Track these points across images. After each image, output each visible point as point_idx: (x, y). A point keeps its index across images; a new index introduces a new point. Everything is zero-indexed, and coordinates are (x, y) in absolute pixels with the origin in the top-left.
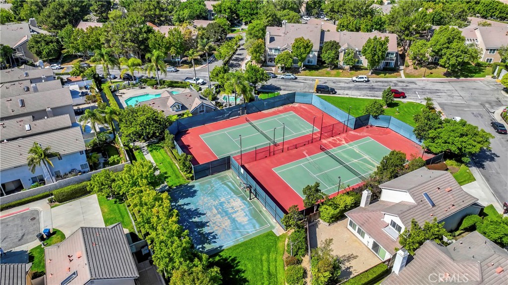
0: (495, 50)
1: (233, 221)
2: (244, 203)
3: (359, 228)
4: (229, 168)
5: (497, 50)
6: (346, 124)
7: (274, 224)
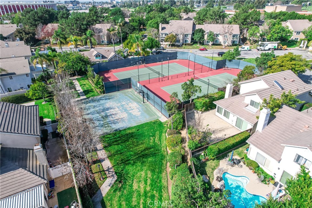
0: (300, 32)
1: (130, 114)
2: (139, 105)
3: (225, 110)
4: (130, 87)
5: (301, 32)
6: (210, 67)
7: (160, 116)
